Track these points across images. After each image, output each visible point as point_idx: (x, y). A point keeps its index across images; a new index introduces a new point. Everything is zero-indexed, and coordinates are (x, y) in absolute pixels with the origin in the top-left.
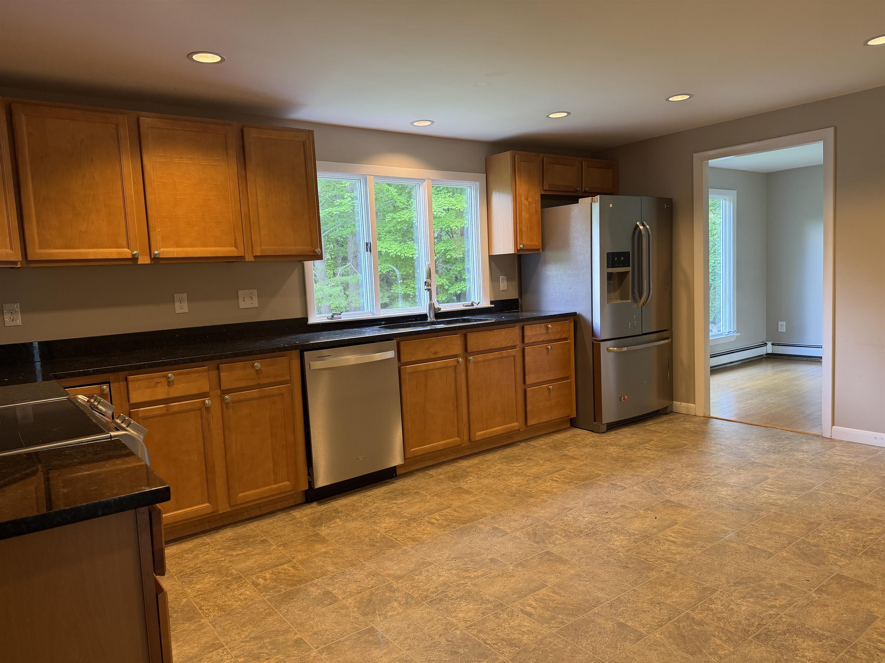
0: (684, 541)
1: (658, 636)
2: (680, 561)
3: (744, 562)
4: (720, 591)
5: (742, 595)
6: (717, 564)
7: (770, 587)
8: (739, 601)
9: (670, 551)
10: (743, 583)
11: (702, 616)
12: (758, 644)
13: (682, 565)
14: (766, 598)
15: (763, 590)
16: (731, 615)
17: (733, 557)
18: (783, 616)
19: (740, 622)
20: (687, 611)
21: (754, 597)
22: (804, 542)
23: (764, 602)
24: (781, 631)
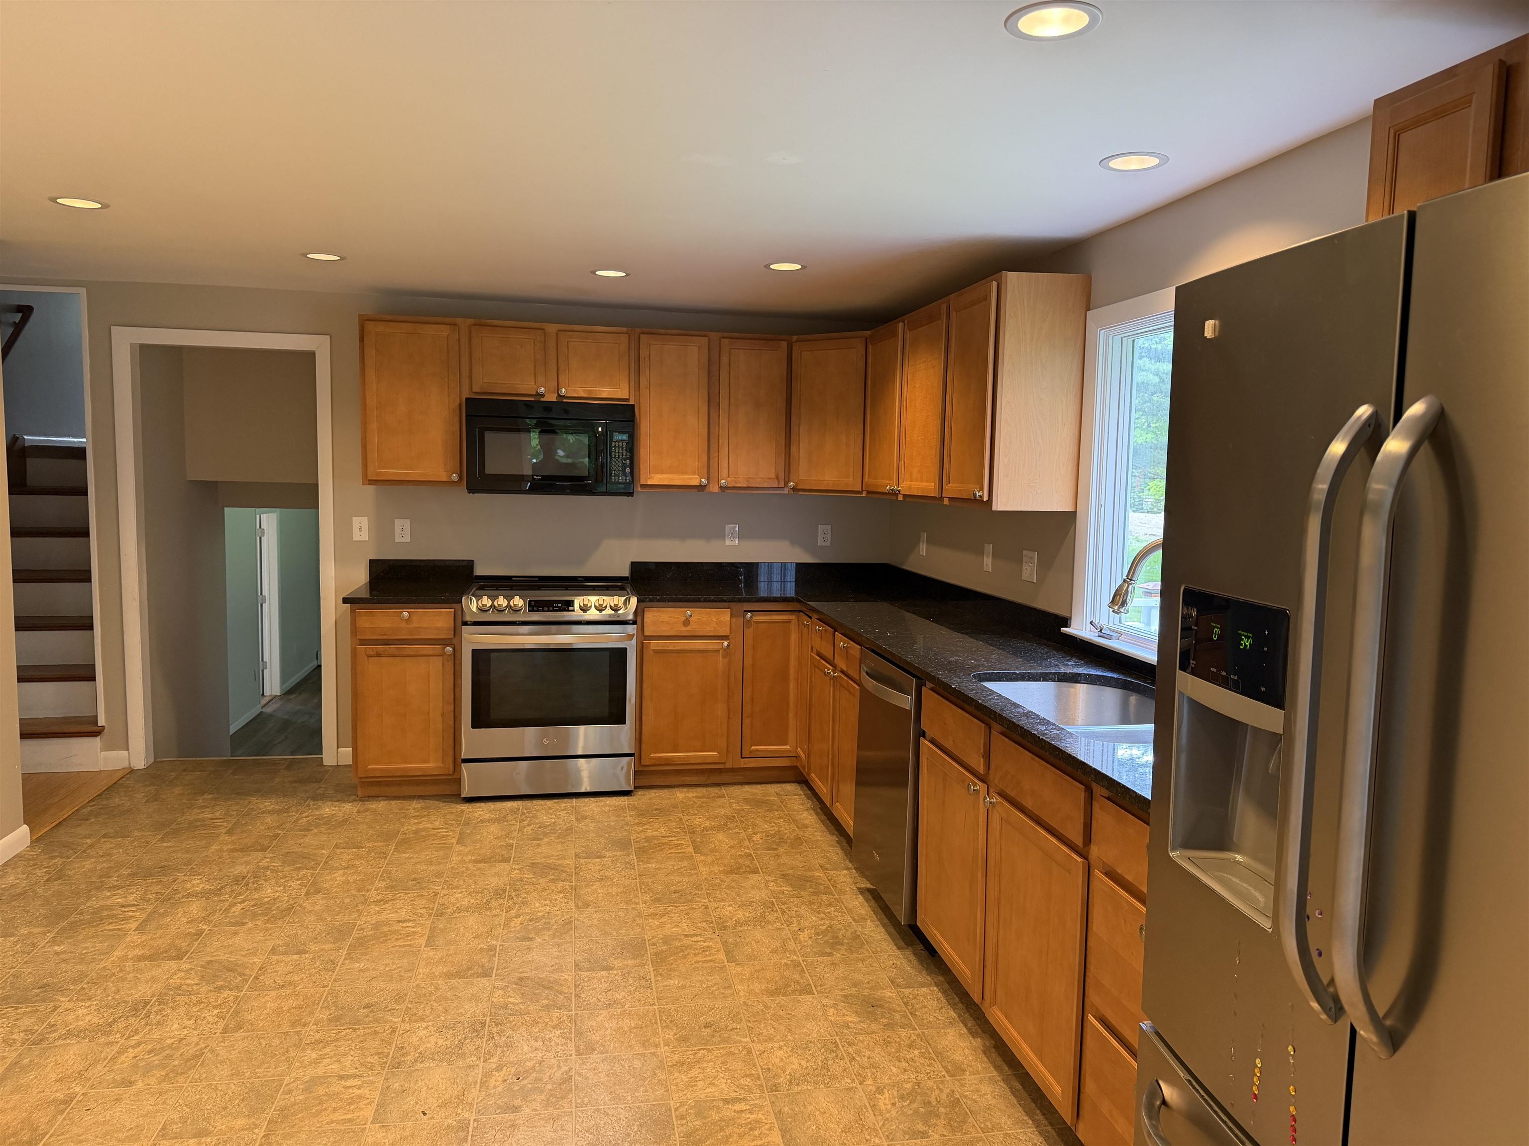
0: (327, 1087)
1: (256, 960)
2: (303, 1050)
3: (204, 1095)
4: (218, 1034)
5: (184, 1042)
6: (245, 1071)
7: (147, 1073)
8: (185, 1033)
9: (333, 1059)
10: (191, 1060)
11: (222, 996)
12: (143, 997)
13: (295, 1045)
14: (150, 1052)
15: (157, 1062)
16: (188, 1012)
17: (227, 1097)
18: (120, 1039)
19: (173, 1009)
20: (242, 994)
21: (166, 1046)
22: (238, 988)
23: (150, 1047)
24: (119, 1021)
